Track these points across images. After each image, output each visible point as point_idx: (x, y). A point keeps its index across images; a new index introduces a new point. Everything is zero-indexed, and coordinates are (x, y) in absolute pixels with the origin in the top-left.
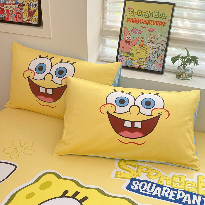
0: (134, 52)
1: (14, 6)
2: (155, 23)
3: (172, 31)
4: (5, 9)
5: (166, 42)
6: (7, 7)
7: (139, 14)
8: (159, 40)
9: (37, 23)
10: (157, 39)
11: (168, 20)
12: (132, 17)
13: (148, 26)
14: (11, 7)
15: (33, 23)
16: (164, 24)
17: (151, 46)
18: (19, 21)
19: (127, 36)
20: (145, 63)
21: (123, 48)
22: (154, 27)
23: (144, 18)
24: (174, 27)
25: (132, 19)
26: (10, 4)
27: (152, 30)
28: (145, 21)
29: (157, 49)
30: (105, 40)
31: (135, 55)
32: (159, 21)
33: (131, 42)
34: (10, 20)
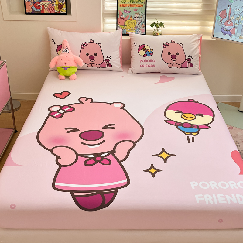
0: (127, 24)
1: (48, 3)
2: (137, 6)
3: (147, 10)
4: (41, 5)
5: (145, 16)
6: (42, 4)
7: (127, 1)
8: (141, 15)
9: (65, 12)
10: (140, 15)
11: (145, 3)
12: (123, 3)
13: (133, 8)
14: (45, 3)
15: (63, 12)
16: (142, 6)
17: (137, 20)
18: (52, 12)
19: (121, 15)
20: (135, 30)
21: (120, 23)
22: (137, 8)
23: (130, 3)
24: (148, 7)
25: (123, 4)
26: (44, 2)
27: (135, 10)
28: (131, 5)
29: (140, 21)
30: (105, 19)
31: (128, 26)
32: (139, 4)
33: (124, 19)
34: (45, 12)
